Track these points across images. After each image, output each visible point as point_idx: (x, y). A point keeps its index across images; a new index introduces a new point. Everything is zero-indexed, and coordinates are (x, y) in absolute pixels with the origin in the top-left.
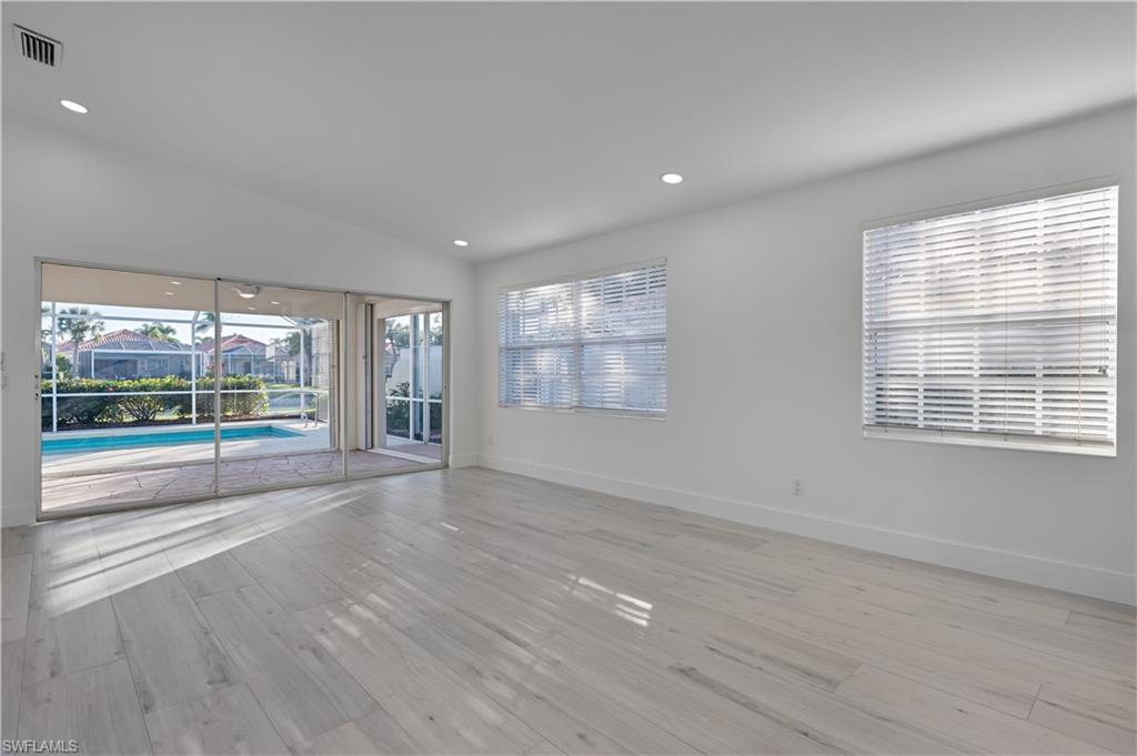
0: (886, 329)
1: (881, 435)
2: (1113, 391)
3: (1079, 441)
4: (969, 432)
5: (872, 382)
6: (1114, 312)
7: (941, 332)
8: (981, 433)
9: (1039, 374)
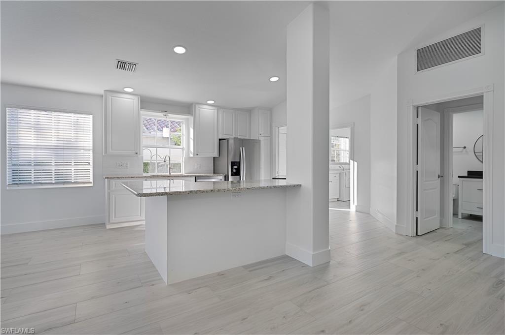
0: (18, 147)
1: (15, 188)
2: (92, 169)
3: (84, 183)
4: (51, 183)
5: (10, 167)
6: (92, 148)
7: (41, 150)
8: (56, 183)
9: (73, 164)
